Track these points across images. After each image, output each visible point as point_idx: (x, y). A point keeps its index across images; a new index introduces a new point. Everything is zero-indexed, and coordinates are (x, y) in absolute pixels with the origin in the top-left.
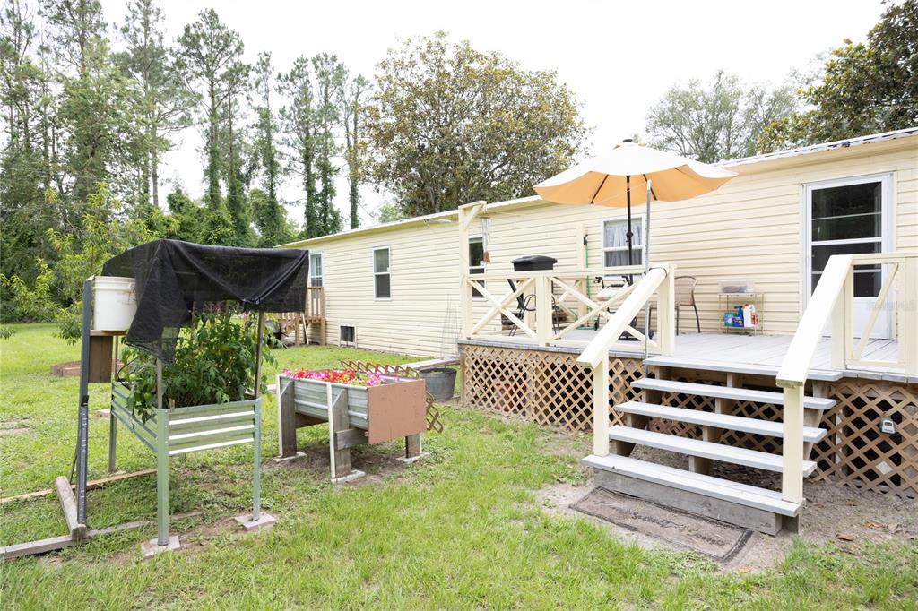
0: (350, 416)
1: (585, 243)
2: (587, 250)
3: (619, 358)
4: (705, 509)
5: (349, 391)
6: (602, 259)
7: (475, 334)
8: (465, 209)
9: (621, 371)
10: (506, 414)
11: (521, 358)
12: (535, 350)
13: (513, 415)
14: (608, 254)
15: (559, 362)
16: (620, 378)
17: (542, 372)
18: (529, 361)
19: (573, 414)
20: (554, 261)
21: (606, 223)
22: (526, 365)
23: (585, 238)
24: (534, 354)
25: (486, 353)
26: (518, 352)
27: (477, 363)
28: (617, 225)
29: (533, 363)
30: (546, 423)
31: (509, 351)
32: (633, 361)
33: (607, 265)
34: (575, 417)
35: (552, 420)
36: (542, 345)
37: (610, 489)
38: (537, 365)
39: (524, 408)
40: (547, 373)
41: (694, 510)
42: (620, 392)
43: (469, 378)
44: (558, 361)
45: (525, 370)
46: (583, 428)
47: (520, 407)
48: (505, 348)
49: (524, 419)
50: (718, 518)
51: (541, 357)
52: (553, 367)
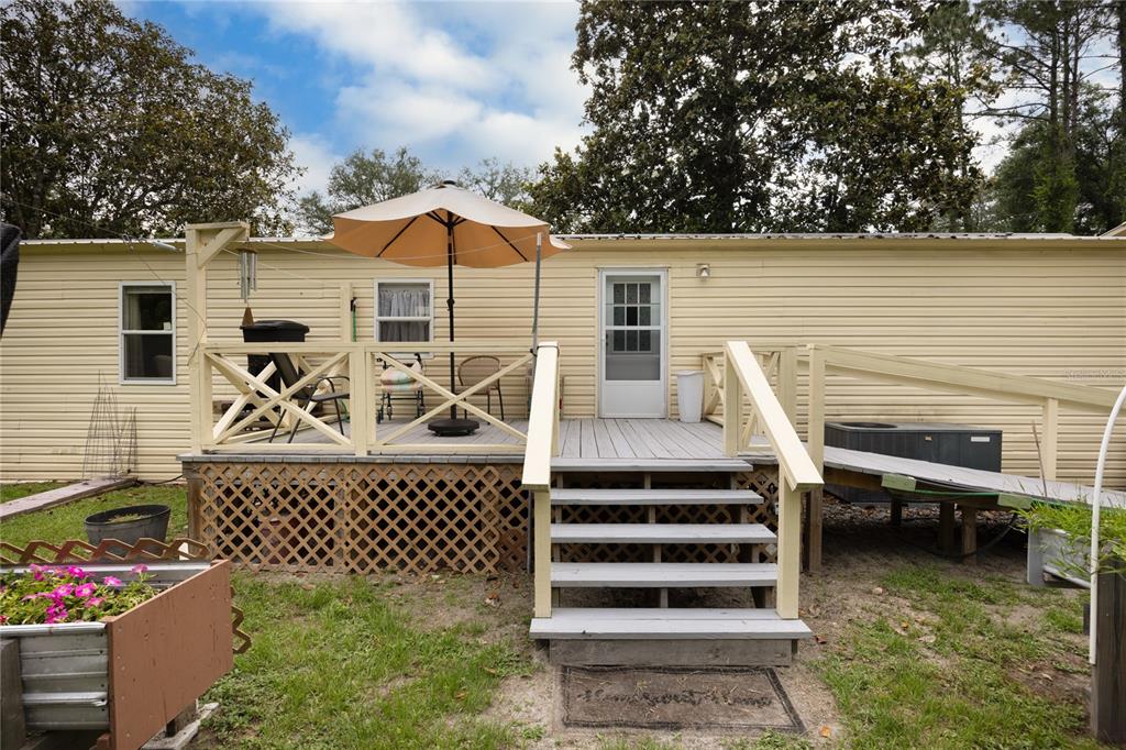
0: (28, 709)
1: (353, 308)
2: (354, 317)
3: (490, 464)
4: (711, 656)
5: (26, 644)
6: (375, 331)
7: (221, 443)
8: (200, 232)
9: (495, 482)
10: (293, 568)
11: (322, 478)
12: (352, 463)
13: (308, 568)
14: (383, 324)
15: (393, 478)
16: (494, 490)
17: (364, 494)
18: (338, 480)
19: (418, 550)
20: (306, 329)
21: (380, 285)
22: (332, 488)
23: (352, 302)
24: (348, 470)
25: (249, 474)
26: (316, 468)
27: (228, 492)
28: (394, 290)
29: (346, 483)
30: (372, 571)
31: (297, 468)
32: (511, 467)
33: (382, 339)
34: (422, 554)
35: (382, 564)
36: (361, 454)
37: (578, 664)
38: (354, 485)
39: (331, 553)
40: (373, 495)
41: (697, 661)
42: (492, 509)
43: (210, 521)
44: (392, 476)
45: (332, 495)
46: (436, 568)
47: (321, 553)
48: (289, 463)
49: (331, 571)
50: (728, 663)
51: (362, 473)
52: (383, 485)
